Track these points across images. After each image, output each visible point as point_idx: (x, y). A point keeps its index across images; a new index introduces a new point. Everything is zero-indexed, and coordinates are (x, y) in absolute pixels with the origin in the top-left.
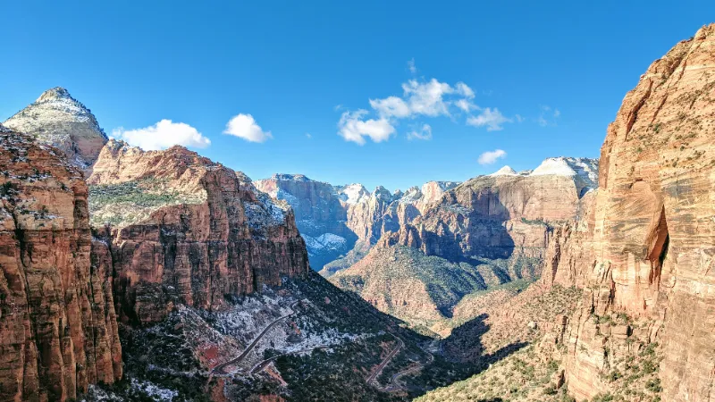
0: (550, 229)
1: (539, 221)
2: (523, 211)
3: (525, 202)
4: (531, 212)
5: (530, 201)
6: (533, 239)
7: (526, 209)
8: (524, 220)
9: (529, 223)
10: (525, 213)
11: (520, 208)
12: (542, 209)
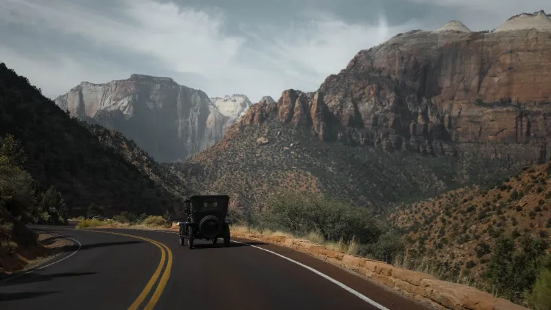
0: (522, 114)
1: (505, 102)
2: (479, 87)
3: (482, 74)
4: (492, 91)
5: (491, 72)
6: (496, 130)
7: (484, 84)
8: (480, 103)
9: (490, 105)
10: (482, 91)
11: (474, 83)
12: (509, 84)
